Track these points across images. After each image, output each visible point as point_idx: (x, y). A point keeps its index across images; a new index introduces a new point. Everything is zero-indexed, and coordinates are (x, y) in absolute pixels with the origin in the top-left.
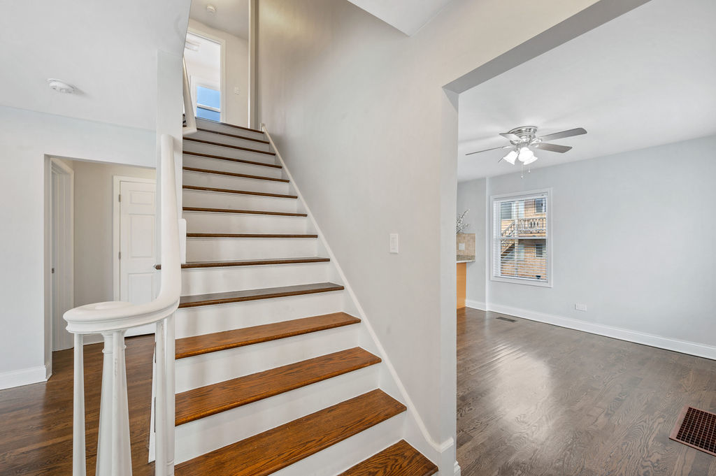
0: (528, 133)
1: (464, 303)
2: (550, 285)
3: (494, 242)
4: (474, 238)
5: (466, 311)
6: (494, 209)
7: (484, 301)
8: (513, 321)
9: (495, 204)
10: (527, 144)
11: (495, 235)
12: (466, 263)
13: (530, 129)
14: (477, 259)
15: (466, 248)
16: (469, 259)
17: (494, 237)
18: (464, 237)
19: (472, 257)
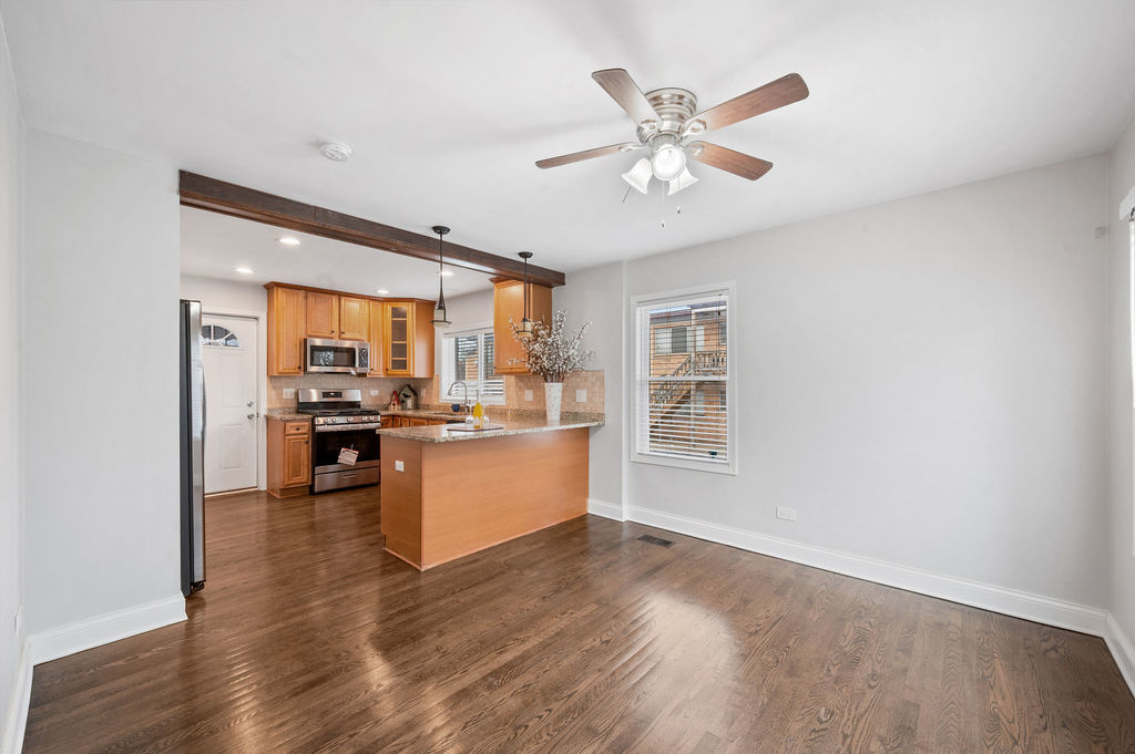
0: (677, 109)
1: (585, 505)
2: (734, 470)
3: (638, 387)
4: (602, 380)
5: (589, 521)
6: (638, 323)
7: (620, 502)
8: (666, 544)
9: (638, 313)
10: (674, 136)
11: (638, 372)
12: (588, 428)
13: (681, 97)
14: (608, 420)
15: (590, 400)
16: (594, 420)
17: (638, 378)
18: (586, 379)
19: (600, 416)
